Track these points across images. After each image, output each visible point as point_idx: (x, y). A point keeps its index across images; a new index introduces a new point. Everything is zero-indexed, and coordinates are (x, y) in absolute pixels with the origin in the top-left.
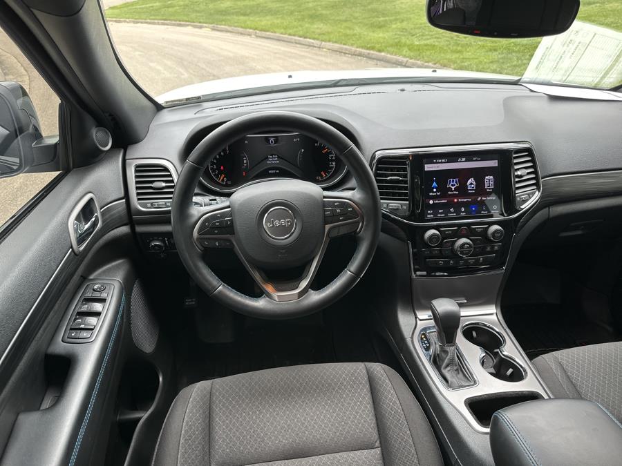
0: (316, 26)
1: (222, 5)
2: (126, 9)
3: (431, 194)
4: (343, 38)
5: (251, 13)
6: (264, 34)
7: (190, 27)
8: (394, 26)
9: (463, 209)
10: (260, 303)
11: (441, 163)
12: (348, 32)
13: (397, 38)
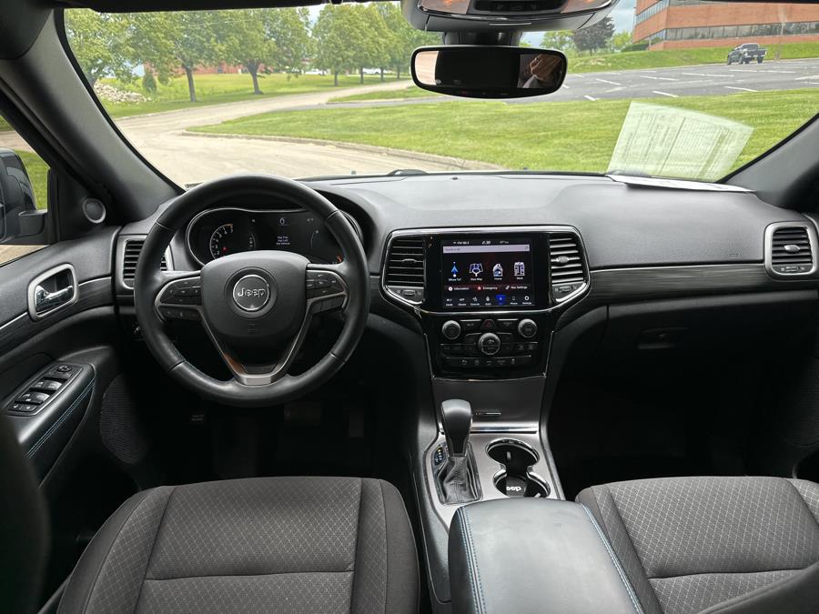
0: (460, 143)
1: (352, 120)
2: (241, 124)
3: (450, 280)
4: (491, 156)
5: (384, 129)
6: (396, 151)
7: (311, 144)
8: (556, 142)
9: (488, 299)
10: (228, 387)
11: (463, 245)
12: (499, 148)
13: (558, 156)
